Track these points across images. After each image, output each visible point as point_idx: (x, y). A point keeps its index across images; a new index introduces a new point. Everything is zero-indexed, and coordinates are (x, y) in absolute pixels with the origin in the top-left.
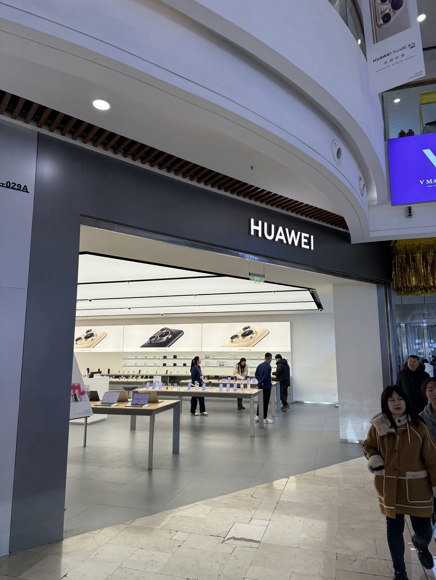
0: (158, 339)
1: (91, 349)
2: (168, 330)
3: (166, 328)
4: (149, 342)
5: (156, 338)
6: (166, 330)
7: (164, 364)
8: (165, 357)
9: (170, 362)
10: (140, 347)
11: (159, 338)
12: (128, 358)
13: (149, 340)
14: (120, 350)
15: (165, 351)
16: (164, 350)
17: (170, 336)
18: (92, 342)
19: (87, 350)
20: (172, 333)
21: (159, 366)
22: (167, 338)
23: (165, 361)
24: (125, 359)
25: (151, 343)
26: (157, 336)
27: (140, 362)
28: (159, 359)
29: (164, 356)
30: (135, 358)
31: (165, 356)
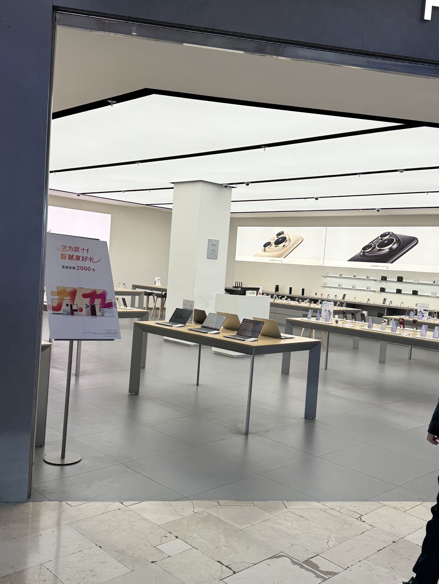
0: (375, 250)
1: (282, 259)
2: (392, 236)
3: (390, 233)
4: (362, 253)
5: (373, 248)
6: (389, 236)
7: (381, 288)
8: (384, 279)
9: (392, 286)
10: (348, 261)
11: (378, 248)
12: (329, 275)
13: (362, 251)
14: (320, 263)
15: (385, 269)
16: (384, 266)
17: (395, 246)
18: (284, 250)
19: (278, 261)
20: (398, 241)
21: (374, 291)
22: (390, 249)
23: (384, 285)
24: (326, 277)
25: (364, 255)
26: (374, 245)
27: (346, 283)
28: (375, 280)
29: (382, 277)
30: (339, 276)
31: (384, 277)
